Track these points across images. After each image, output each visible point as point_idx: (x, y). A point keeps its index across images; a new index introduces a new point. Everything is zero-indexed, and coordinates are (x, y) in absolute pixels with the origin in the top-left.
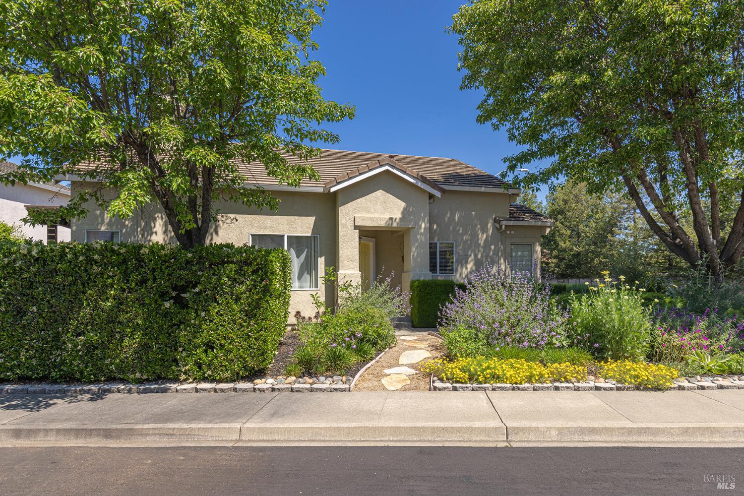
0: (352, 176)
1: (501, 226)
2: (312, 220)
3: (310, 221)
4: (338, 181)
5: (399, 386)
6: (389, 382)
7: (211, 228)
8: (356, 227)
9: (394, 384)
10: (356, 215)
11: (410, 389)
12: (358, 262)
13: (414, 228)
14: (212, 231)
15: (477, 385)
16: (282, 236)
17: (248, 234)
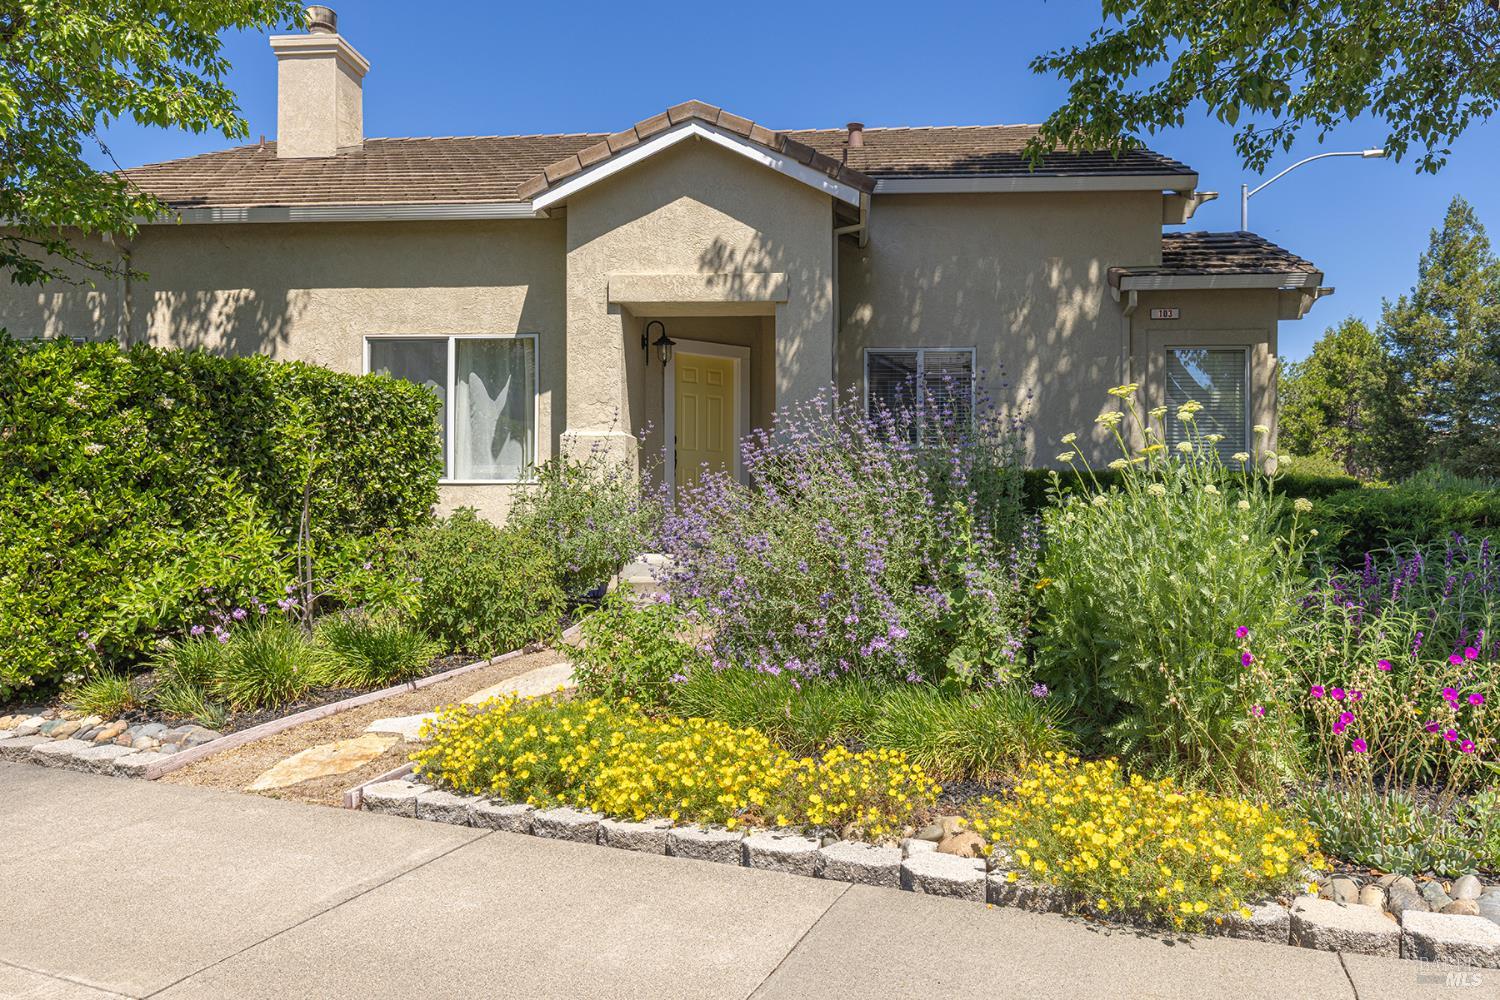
0: (590, 162)
2: (519, 293)
3: (514, 298)
4: (550, 179)
5: (297, 779)
6: (304, 761)
7: (272, 325)
8: (613, 307)
9: (306, 768)
10: (613, 273)
11: (307, 792)
12: (619, 406)
13: (786, 302)
14: (274, 332)
15: (485, 806)
16: (444, 341)
17: (360, 339)
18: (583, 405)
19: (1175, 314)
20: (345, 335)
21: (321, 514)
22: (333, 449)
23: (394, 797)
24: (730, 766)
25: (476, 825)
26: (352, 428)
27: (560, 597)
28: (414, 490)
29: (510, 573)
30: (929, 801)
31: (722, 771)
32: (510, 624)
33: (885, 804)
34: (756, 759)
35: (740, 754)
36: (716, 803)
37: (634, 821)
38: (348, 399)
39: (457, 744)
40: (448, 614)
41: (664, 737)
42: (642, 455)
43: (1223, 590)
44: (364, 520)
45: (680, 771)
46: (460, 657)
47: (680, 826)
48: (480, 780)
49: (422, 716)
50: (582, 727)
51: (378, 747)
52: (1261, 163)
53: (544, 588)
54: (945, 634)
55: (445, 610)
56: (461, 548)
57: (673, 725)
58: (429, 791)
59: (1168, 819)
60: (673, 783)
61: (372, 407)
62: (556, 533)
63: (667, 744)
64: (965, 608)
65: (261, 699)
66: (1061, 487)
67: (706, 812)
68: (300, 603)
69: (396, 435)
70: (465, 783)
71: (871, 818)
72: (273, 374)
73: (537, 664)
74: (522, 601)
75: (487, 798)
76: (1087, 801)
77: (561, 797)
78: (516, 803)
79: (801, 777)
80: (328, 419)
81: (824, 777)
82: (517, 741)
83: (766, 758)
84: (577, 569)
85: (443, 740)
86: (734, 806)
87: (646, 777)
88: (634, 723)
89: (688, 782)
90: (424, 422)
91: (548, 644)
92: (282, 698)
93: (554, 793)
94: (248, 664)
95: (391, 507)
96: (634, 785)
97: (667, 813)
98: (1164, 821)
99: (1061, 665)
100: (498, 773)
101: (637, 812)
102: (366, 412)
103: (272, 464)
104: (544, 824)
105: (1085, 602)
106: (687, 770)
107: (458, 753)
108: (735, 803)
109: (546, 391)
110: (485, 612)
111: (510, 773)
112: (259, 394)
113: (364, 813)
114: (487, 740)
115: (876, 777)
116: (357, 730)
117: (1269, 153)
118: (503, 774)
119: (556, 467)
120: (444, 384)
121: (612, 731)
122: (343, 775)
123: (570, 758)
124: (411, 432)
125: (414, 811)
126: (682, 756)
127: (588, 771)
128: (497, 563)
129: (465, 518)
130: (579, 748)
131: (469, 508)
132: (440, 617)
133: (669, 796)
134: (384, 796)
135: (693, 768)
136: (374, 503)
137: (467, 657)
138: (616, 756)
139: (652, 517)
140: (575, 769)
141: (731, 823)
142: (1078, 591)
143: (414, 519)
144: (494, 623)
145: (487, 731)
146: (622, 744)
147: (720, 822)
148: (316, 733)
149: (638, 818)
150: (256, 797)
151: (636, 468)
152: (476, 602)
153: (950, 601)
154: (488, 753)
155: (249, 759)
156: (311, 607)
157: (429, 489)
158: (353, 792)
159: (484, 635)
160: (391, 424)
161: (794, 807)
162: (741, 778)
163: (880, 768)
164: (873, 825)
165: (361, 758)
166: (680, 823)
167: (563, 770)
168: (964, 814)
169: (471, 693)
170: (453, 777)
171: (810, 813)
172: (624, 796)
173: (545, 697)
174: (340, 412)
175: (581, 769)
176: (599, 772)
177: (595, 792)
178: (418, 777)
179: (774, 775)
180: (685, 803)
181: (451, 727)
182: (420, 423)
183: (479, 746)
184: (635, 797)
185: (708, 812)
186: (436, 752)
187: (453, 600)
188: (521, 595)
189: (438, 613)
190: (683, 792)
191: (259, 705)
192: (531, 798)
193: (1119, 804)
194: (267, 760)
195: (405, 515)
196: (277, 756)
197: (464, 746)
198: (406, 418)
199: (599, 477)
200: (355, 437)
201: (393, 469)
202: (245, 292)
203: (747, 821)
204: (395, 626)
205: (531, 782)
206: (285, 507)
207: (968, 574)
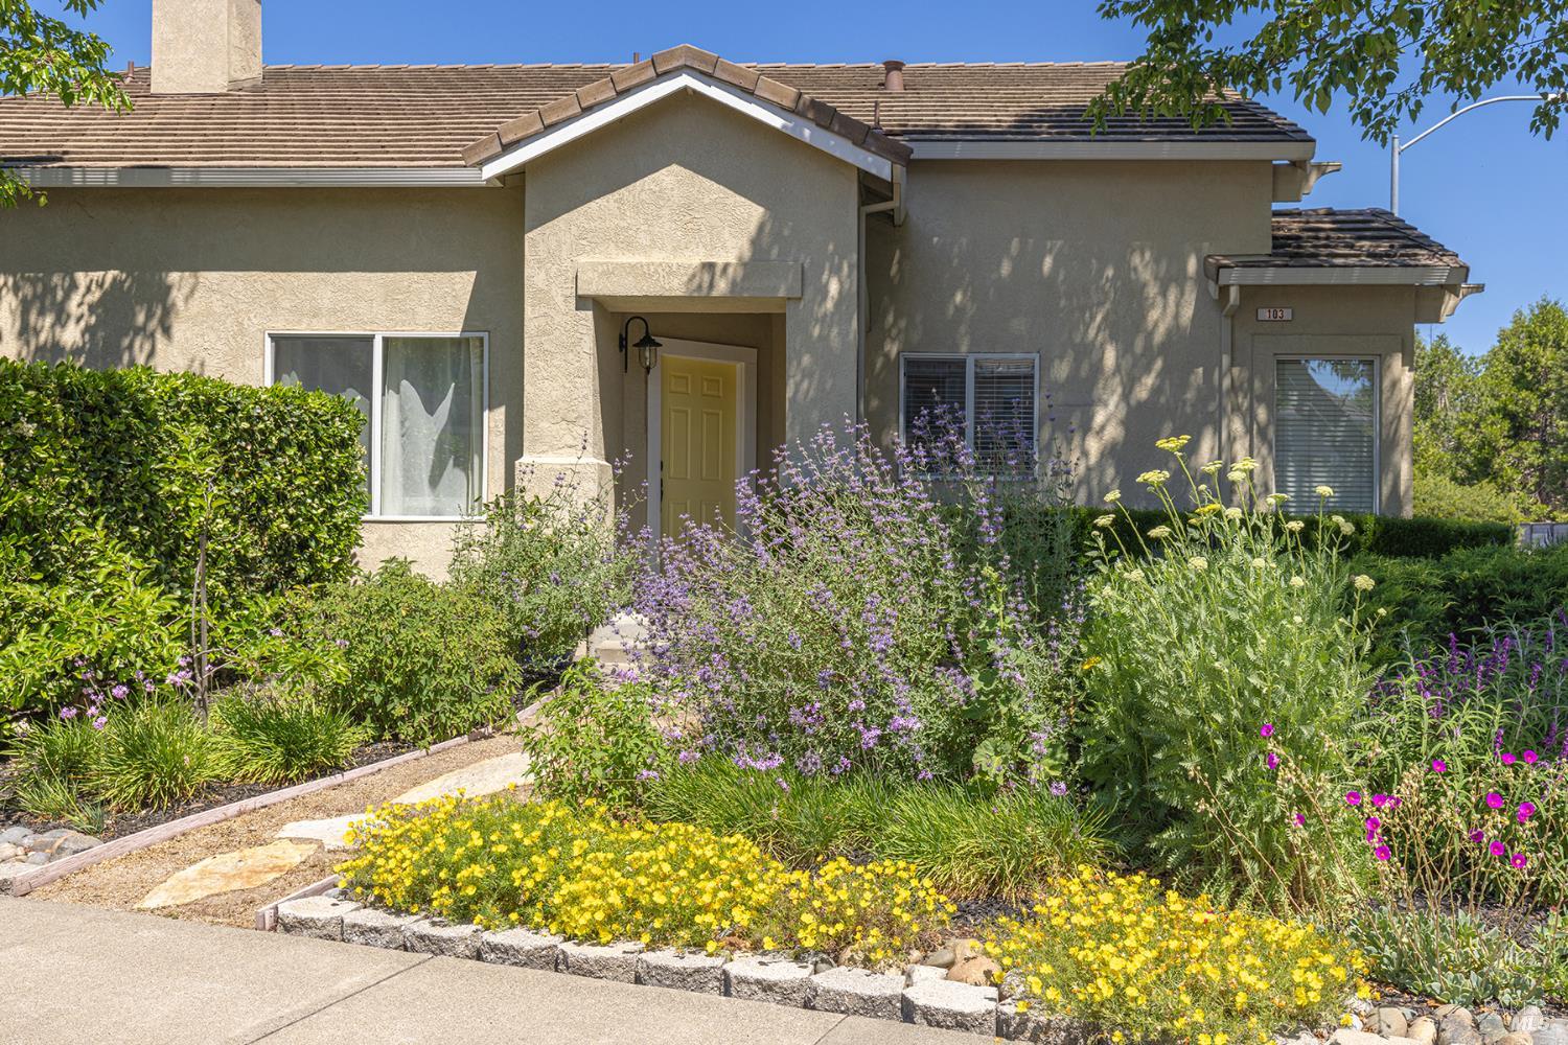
0: (554, 119)
1: (1224, 290)
2: (463, 282)
3: (457, 287)
4: (504, 141)
5: (197, 895)
6: (203, 874)
7: (149, 317)
8: (582, 302)
9: (207, 882)
10: (583, 259)
11: (211, 911)
12: (590, 426)
13: (800, 299)
14: (153, 324)
15: (425, 927)
16: (369, 339)
17: (260, 336)
18: (544, 425)
19: (1287, 314)
20: (241, 330)
21: (215, 563)
22: (229, 480)
23: (315, 916)
24: (709, 880)
25: (413, 949)
26: (254, 455)
27: (514, 671)
28: (329, 530)
29: (453, 642)
30: (942, 922)
31: (699, 886)
32: (452, 704)
33: (890, 926)
34: (741, 872)
35: (723, 867)
36: (693, 924)
37: (599, 944)
38: (248, 418)
39: (391, 853)
40: (376, 692)
41: (635, 845)
42: (618, 490)
43: (1275, 679)
44: (268, 569)
45: (653, 887)
46: (390, 745)
47: (653, 950)
48: (419, 896)
49: (346, 819)
50: (536, 833)
51: (294, 856)
52: (1384, 133)
53: (495, 659)
54: (974, 723)
55: (372, 686)
56: (392, 611)
57: (647, 832)
58: (357, 909)
59: (1195, 941)
60: (644, 900)
61: (278, 427)
62: (510, 588)
63: (637, 854)
64: (996, 692)
65: (146, 797)
66: (1108, 551)
67: (682, 933)
68: (193, 678)
69: (308, 461)
70: (400, 900)
71: (872, 941)
72: (156, 389)
73: (484, 755)
74: (468, 676)
75: (426, 917)
76: (1109, 921)
77: (514, 916)
78: (461, 923)
79: (793, 894)
80: (224, 444)
81: (820, 893)
82: (460, 850)
83: (754, 871)
84: (536, 635)
85: (375, 848)
86: (714, 927)
87: (613, 893)
88: (600, 828)
89: (659, 899)
90: (343, 444)
91: (499, 729)
92: (172, 795)
93: (506, 912)
94: (130, 754)
95: (302, 552)
96: (598, 902)
97: (637, 936)
98: (1190, 942)
99: (1107, 761)
100: (440, 887)
101: (602, 934)
102: (271, 433)
103: (154, 502)
104: (494, 948)
105: (1133, 687)
106: (659, 885)
107: (392, 864)
108: (715, 923)
109: (500, 405)
110: (421, 690)
111: (453, 888)
112: (139, 414)
113: (280, 935)
114: (426, 849)
115: (880, 894)
116: (266, 835)
117: (1393, 121)
118: (445, 890)
119: (510, 505)
120: (368, 395)
121: (575, 838)
122: (252, 890)
123: (524, 871)
124: (326, 457)
125: (339, 933)
126: (654, 869)
127: (545, 886)
128: (436, 630)
129: (396, 571)
130: (535, 858)
131: (401, 559)
132: (365, 696)
133: (639, 915)
134: (304, 915)
135: (668, 883)
136: (280, 548)
137: (400, 745)
138: (579, 869)
139: (629, 569)
140: (529, 884)
141: (711, 946)
142: (1126, 675)
143: (329, 567)
144: (432, 704)
145: (426, 839)
146: (586, 853)
147: (698, 945)
148: (216, 839)
149: (603, 940)
150: (148, 916)
151: (611, 508)
152: (411, 678)
153: (978, 685)
154: (427, 865)
155: (136, 870)
156: (206, 683)
157: (349, 528)
158: (266, 910)
159: (419, 718)
160: (302, 447)
161: (785, 928)
162: (722, 894)
163: (884, 882)
164: (873, 949)
165: (272, 869)
166: (651, 947)
167: (517, 884)
168: (980, 938)
169: (403, 790)
170: (386, 892)
171: (801, 934)
172: (588, 915)
173: (493, 796)
174: (240, 434)
175: (537, 884)
176: (558, 888)
177: (554, 911)
178: (344, 893)
179: (763, 891)
180: (657, 924)
181: (383, 832)
182: (337, 446)
183: (416, 857)
184: (600, 916)
185: (684, 934)
186: (366, 862)
187: (381, 675)
188: (466, 668)
189: (363, 690)
190: (654, 911)
191: (144, 805)
192: (479, 917)
193: (1144, 924)
194: (158, 872)
195: (319, 561)
196: (170, 867)
197: (399, 856)
198: (321, 440)
199: (564, 517)
200: (257, 465)
201: (304, 504)
202: (111, 274)
203: (731, 944)
204: (310, 706)
205: (478, 898)
206: (170, 555)
207: (999, 653)
